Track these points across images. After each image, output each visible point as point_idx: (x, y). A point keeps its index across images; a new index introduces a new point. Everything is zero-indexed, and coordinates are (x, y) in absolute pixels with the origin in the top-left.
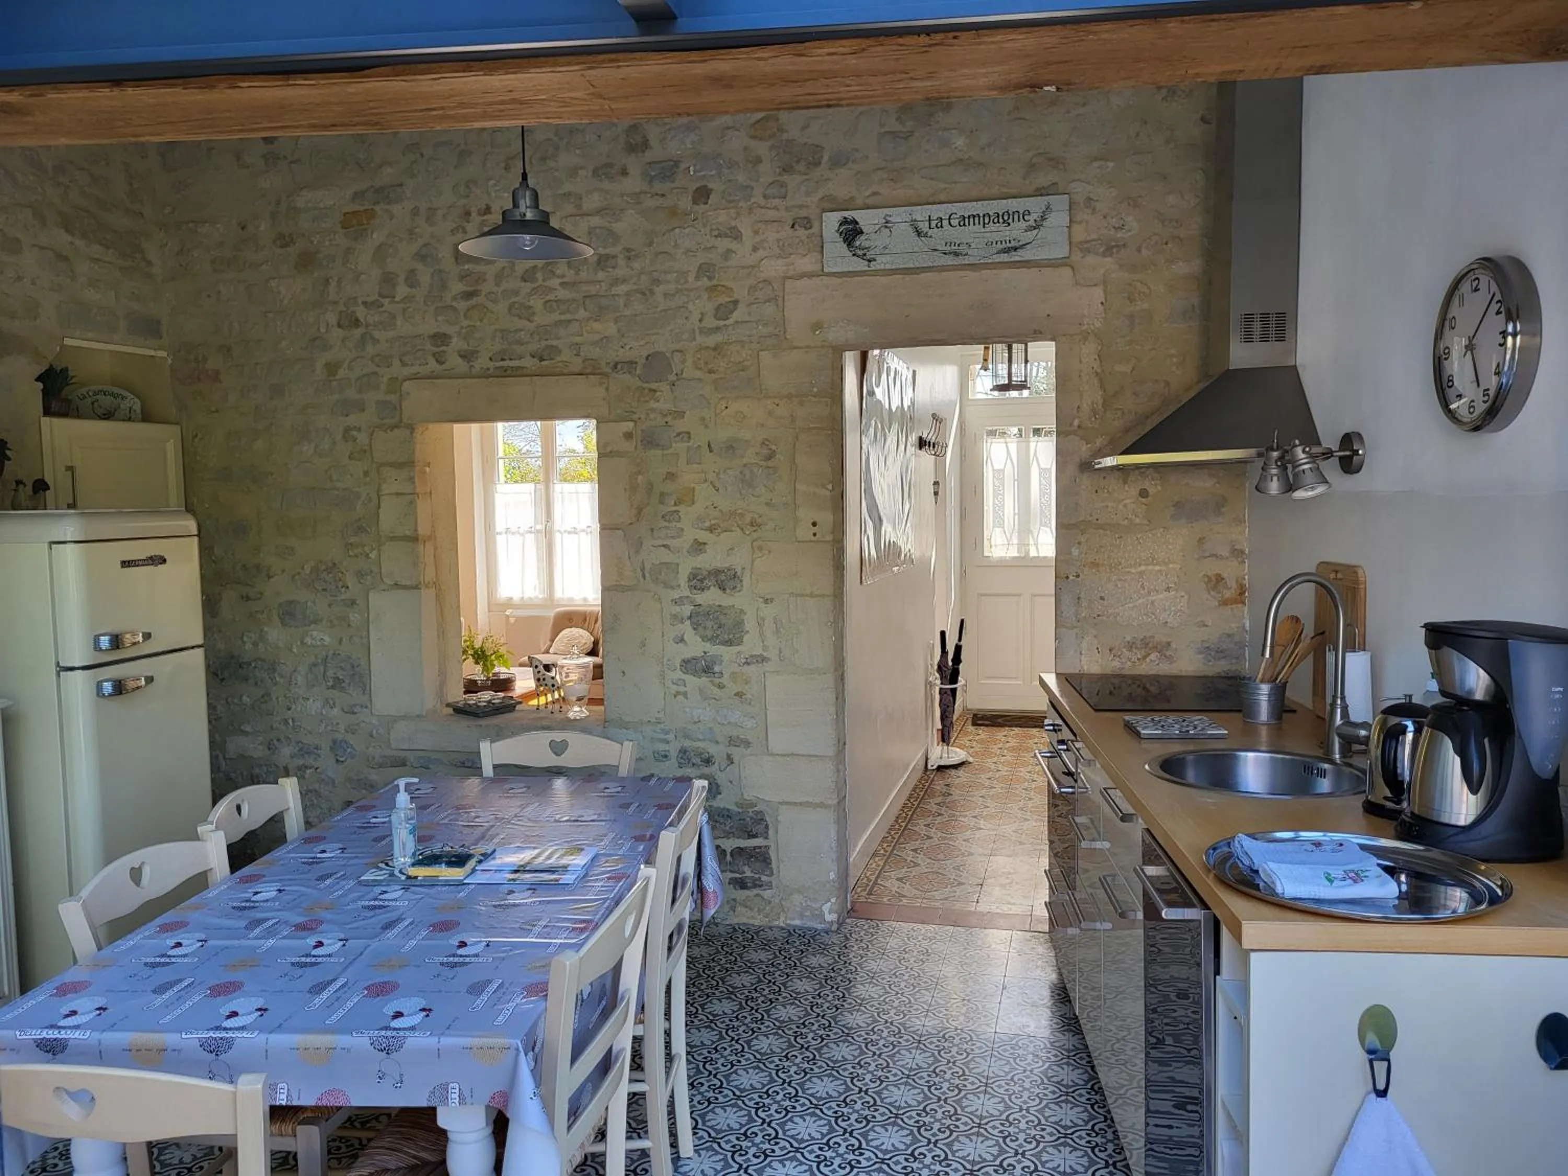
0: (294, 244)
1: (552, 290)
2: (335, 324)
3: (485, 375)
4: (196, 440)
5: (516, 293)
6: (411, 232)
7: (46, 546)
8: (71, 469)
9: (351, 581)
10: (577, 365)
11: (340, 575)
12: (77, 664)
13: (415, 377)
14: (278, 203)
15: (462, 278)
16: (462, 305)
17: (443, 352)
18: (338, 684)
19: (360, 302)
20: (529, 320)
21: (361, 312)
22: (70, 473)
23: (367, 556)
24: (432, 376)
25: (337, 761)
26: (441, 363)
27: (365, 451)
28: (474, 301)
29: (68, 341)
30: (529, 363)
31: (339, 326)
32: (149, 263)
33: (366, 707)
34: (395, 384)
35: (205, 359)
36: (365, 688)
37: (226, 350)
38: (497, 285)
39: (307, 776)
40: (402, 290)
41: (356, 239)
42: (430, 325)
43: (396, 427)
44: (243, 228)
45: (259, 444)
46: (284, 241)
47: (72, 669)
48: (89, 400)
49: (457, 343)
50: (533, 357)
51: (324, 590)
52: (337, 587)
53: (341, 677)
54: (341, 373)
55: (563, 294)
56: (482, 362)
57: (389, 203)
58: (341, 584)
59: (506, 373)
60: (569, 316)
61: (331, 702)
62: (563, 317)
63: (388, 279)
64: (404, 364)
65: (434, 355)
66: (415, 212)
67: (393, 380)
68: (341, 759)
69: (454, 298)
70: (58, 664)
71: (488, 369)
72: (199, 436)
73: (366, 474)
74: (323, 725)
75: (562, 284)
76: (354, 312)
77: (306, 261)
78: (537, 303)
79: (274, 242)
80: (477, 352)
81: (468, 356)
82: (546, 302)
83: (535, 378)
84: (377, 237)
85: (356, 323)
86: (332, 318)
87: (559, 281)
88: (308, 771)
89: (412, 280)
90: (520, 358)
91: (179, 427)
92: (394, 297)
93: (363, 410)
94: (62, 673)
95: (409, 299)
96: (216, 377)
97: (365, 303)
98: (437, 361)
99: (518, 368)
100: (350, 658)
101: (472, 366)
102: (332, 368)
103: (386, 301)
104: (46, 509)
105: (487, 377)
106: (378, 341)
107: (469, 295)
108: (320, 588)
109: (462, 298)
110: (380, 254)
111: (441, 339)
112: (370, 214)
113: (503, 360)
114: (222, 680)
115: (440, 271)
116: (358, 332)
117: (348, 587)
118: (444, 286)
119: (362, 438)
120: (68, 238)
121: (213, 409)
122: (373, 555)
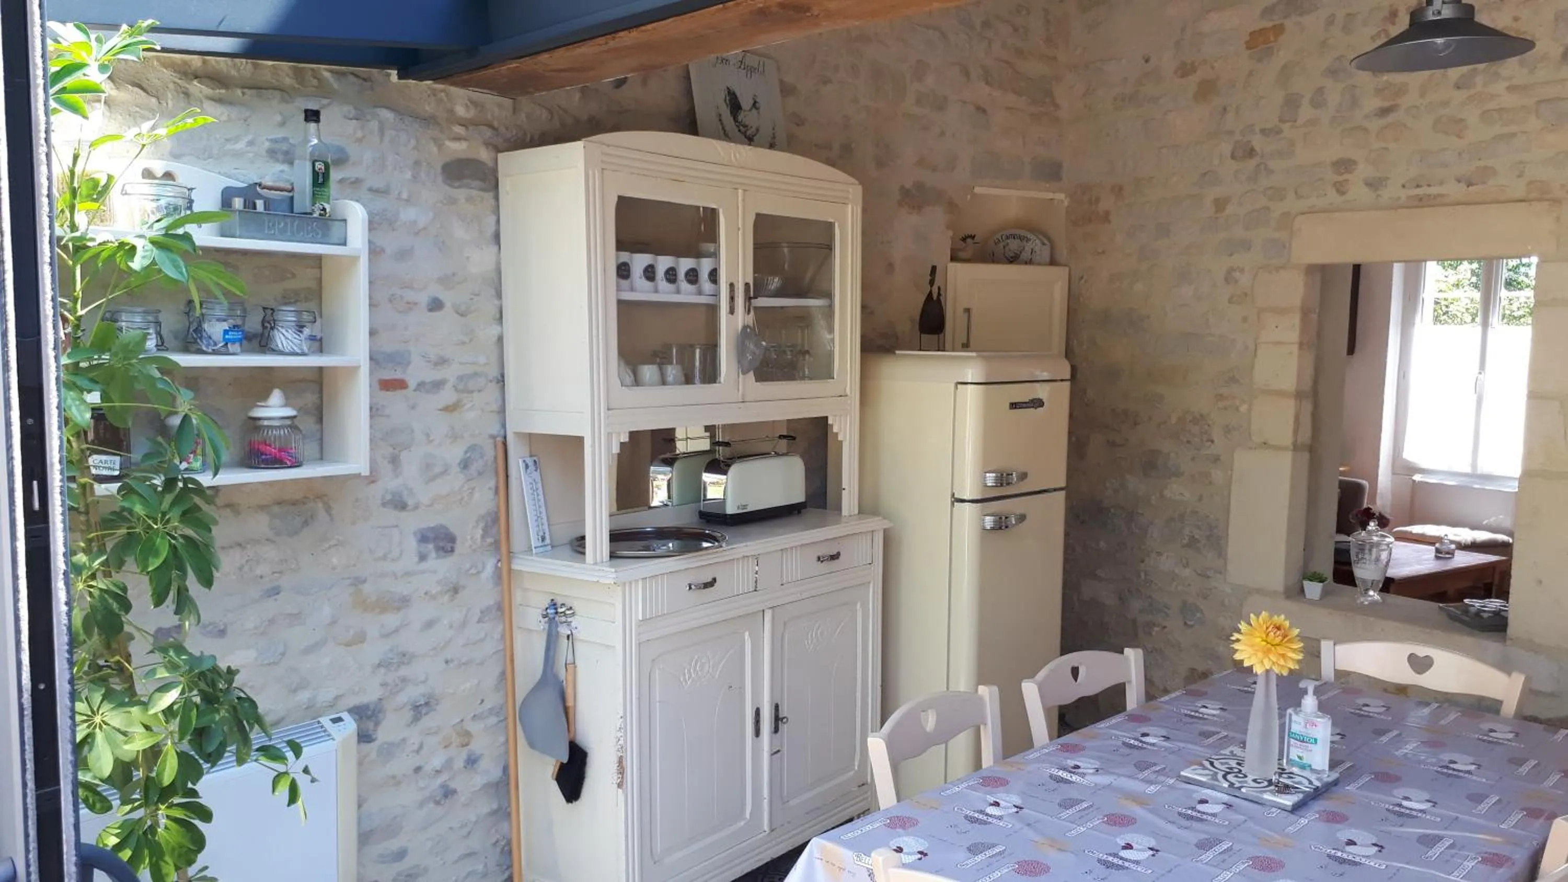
0: (1195, 72)
1: (1492, 97)
2: (1229, 155)
3: (1395, 206)
4: (1083, 281)
5: (1445, 104)
6: (1324, 44)
7: (953, 386)
8: (968, 311)
9: (1217, 435)
10: (1519, 190)
11: (1206, 427)
12: (966, 497)
13: (1311, 211)
14: (1183, 30)
15: (1379, 91)
16: (1375, 124)
17: (1347, 180)
18: (1193, 543)
19: (1257, 129)
20: (1459, 136)
21: (1257, 142)
22: (966, 314)
23: (1237, 409)
24: (1329, 210)
25: (1185, 623)
26: (1341, 193)
27: (1246, 294)
28: (1391, 118)
29: (978, 190)
30: (1454, 190)
31: (1233, 157)
32: (1057, 106)
33: (1220, 573)
34: (1286, 222)
35: (1098, 200)
36: (1221, 552)
37: (1118, 190)
38: (1422, 95)
39: (1154, 633)
40: (1306, 112)
41: (1260, 60)
42: (1336, 150)
43: (1283, 268)
44: (1147, 61)
45: (1139, 287)
46: (1185, 70)
47: (963, 501)
48: (1001, 245)
49: (1363, 170)
50: (1459, 181)
51: (1188, 442)
52: (1202, 440)
53: (1197, 536)
54: (1230, 210)
55: (1510, 101)
56: (1392, 192)
57: (1301, 15)
58: (1205, 437)
59: (1421, 202)
60: (1513, 128)
61: (1184, 561)
62: (1506, 130)
63: (1292, 102)
64: (1299, 196)
65: (1335, 184)
66: (1331, 21)
67: (1286, 214)
68: (1189, 623)
69: (1366, 117)
70: (953, 495)
71: (1399, 198)
72: (1085, 277)
73: (1245, 319)
74: (1175, 583)
75: (1508, 88)
76: (1249, 142)
77: (1206, 90)
78: (1472, 116)
79: (1176, 72)
80: (1388, 178)
81: (1374, 184)
82: (1485, 112)
83: (1458, 207)
84: (1282, 56)
85: (1251, 153)
86: (1226, 148)
87: (1506, 84)
88: (1156, 629)
89: (1318, 101)
90: (1441, 183)
91: (1067, 269)
92: (1295, 121)
93: (1249, 249)
94: (956, 504)
95: (1312, 122)
96: (1106, 217)
97: (1263, 131)
98: (1338, 191)
99: (1436, 197)
100: (1208, 517)
101: (1378, 196)
102: (1220, 204)
103: (1286, 127)
104: (944, 350)
105: (1396, 208)
106: (1272, 172)
107: (1385, 112)
108: (1185, 440)
109: (1376, 115)
110: (1286, 72)
111: (1344, 165)
112: (1279, 30)
113: (1418, 186)
114: (1083, 522)
115: (1354, 86)
116: (1252, 163)
117: (1212, 441)
118: (1355, 103)
119: (1244, 280)
120: (987, 89)
121: (1100, 251)
122: (1244, 408)
